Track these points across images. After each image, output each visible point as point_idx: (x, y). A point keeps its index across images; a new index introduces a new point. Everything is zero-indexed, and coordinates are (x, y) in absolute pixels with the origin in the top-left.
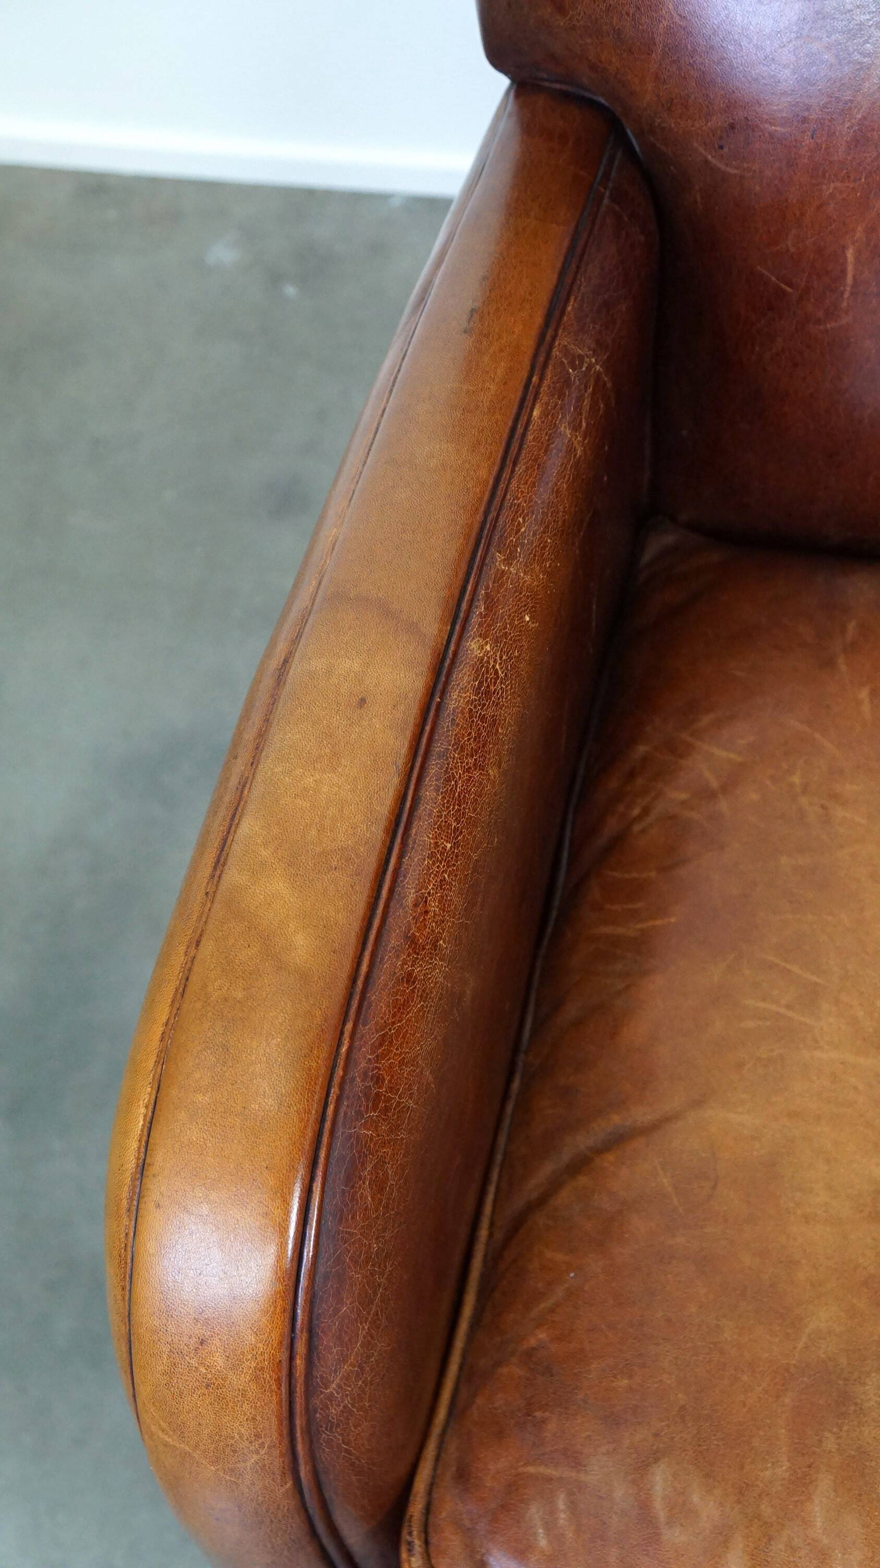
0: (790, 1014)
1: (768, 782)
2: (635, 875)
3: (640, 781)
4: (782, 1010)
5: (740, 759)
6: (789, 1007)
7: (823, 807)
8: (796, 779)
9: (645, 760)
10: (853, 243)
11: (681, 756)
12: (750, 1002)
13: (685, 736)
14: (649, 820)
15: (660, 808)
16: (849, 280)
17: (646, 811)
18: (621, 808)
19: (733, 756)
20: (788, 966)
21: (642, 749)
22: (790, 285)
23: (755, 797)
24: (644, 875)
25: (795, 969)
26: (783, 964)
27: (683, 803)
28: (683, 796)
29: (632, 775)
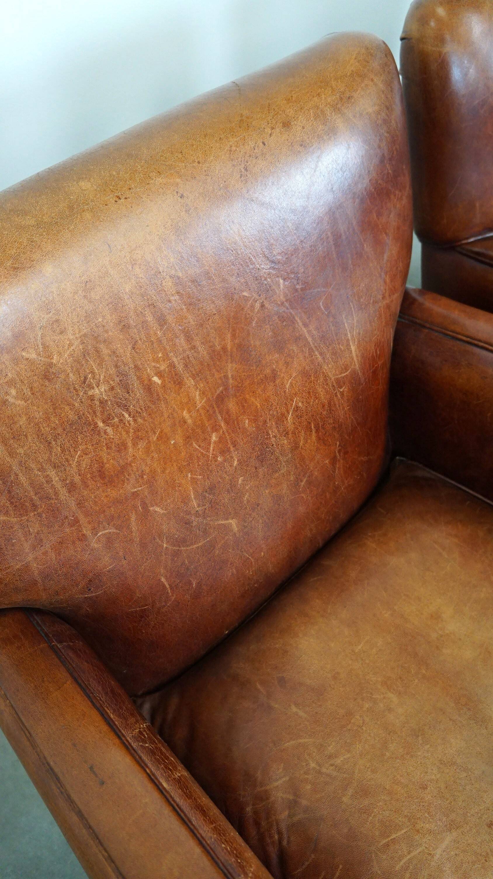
0: (412, 854)
1: (306, 776)
2: (307, 863)
3: (263, 823)
4: (408, 857)
5: (287, 778)
6: (409, 853)
7: (332, 765)
8: (313, 765)
9: (256, 813)
10: (162, 575)
11: (268, 799)
12: (398, 868)
13: (258, 789)
14: (285, 836)
15: (283, 827)
16: (168, 586)
17: (280, 833)
18: (269, 840)
19: (284, 779)
20: (392, 837)
21: (249, 809)
22: (146, 605)
23: (309, 787)
24: (310, 860)
25: (394, 836)
26: (389, 839)
27: (289, 816)
28: (287, 813)
29: (257, 824)
